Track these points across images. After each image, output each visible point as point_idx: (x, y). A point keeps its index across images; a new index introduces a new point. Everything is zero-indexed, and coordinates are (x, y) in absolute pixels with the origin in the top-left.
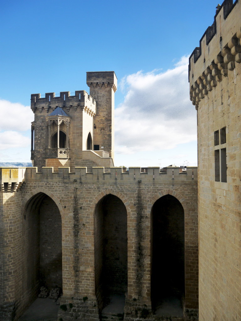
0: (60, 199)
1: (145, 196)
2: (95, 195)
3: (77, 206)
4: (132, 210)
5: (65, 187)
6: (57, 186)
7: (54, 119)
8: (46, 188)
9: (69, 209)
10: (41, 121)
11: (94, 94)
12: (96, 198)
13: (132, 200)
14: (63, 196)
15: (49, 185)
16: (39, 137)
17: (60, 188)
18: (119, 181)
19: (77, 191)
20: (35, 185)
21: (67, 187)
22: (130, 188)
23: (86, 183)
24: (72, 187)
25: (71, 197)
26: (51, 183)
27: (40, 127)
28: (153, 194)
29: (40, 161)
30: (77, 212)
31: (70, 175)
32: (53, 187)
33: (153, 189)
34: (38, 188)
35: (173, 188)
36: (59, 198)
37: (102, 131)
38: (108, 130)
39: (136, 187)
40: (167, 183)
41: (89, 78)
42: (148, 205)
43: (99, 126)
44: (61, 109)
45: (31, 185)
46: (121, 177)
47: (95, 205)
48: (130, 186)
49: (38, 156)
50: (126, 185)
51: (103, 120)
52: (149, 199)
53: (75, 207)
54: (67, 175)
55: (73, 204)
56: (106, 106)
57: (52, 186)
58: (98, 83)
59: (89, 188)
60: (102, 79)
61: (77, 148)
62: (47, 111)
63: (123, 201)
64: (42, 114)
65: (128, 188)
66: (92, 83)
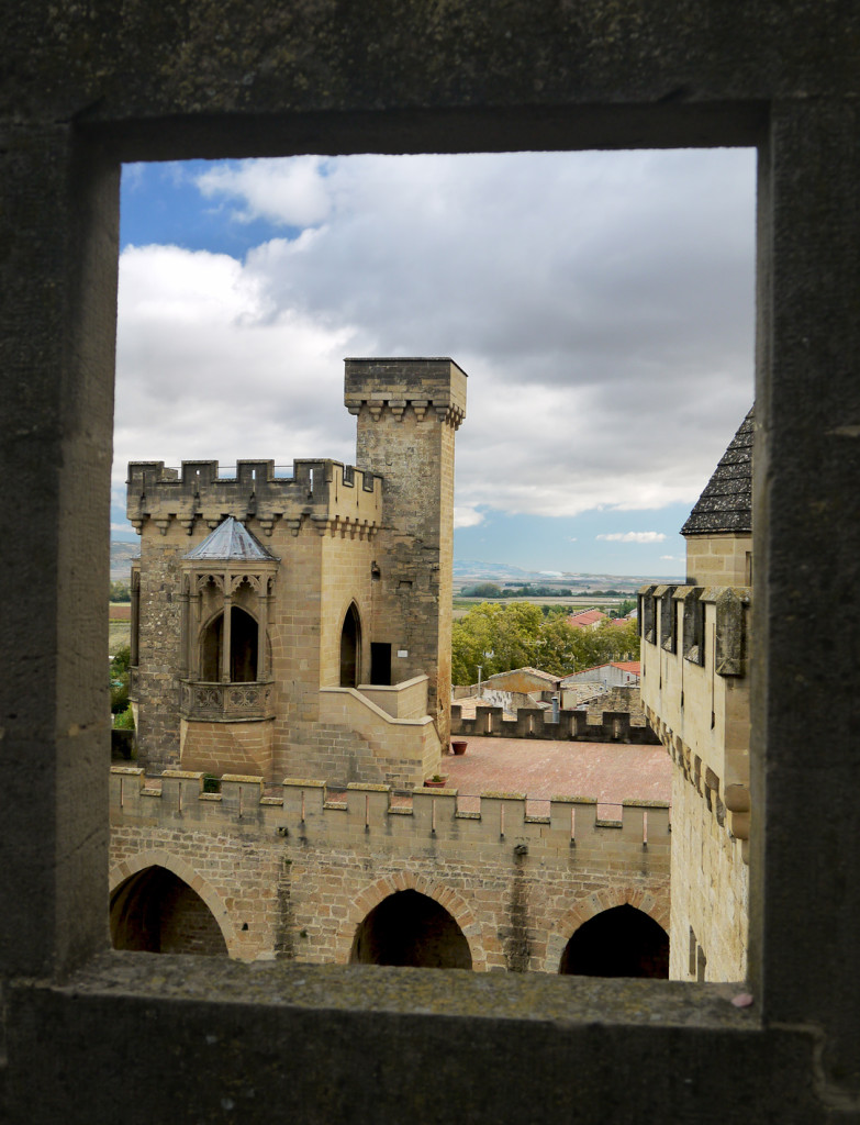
0: (226, 894)
1: (538, 906)
2: (355, 892)
3: (289, 928)
4: (489, 956)
5: (246, 853)
6: (215, 848)
7: (212, 573)
8: (177, 853)
9: (259, 937)
10: (165, 565)
11: (372, 443)
12: (358, 902)
13: (490, 918)
14: (238, 885)
15: (189, 843)
16: (157, 626)
17: (227, 857)
18: (443, 842)
19: (288, 872)
20: (136, 838)
21: (252, 853)
22: (484, 871)
23: (323, 844)
24: (272, 853)
25: (267, 893)
26: (195, 835)
27: (162, 589)
28: (569, 899)
29: (160, 717)
30: (289, 948)
31: (263, 810)
32: (203, 851)
33: (571, 884)
34: (146, 850)
35: (642, 881)
36: (222, 891)
37: (404, 588)
38: (427, 587)
39: (505, 868)
40: (623, 864)
41: (355, 383)
42: (551, 941)
43: (393, 570)
44: (241, 525)
45: (119, 836)
46: (453, 830)
47: (356, 927)
48: (484, 864)
49: (156, 701)
50: (470, 862)
51: (406, 547)
52: (553, 920)
53: (282, 929)
54: (255, 810)
55: (277, 917)
56: (420, 491)
57: (199, 847)
58: (390, 404)
59: (335, 864)
60: (405, 389)
61: (299, 679)
62: (188, 531)
63: (457, 919)
64: (170, 539)
65: (475, 873)
66: (364, 402)
